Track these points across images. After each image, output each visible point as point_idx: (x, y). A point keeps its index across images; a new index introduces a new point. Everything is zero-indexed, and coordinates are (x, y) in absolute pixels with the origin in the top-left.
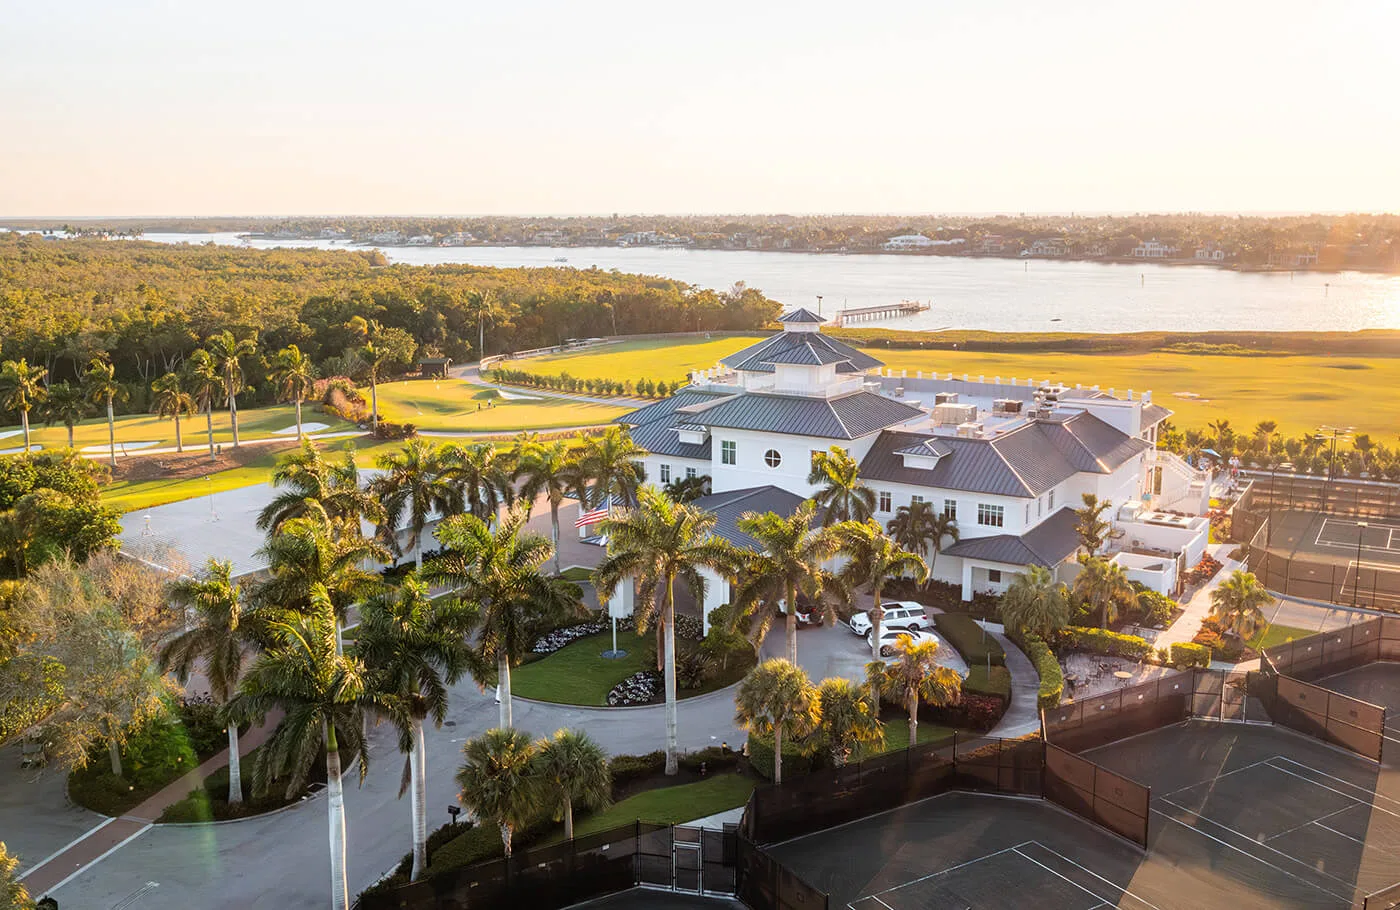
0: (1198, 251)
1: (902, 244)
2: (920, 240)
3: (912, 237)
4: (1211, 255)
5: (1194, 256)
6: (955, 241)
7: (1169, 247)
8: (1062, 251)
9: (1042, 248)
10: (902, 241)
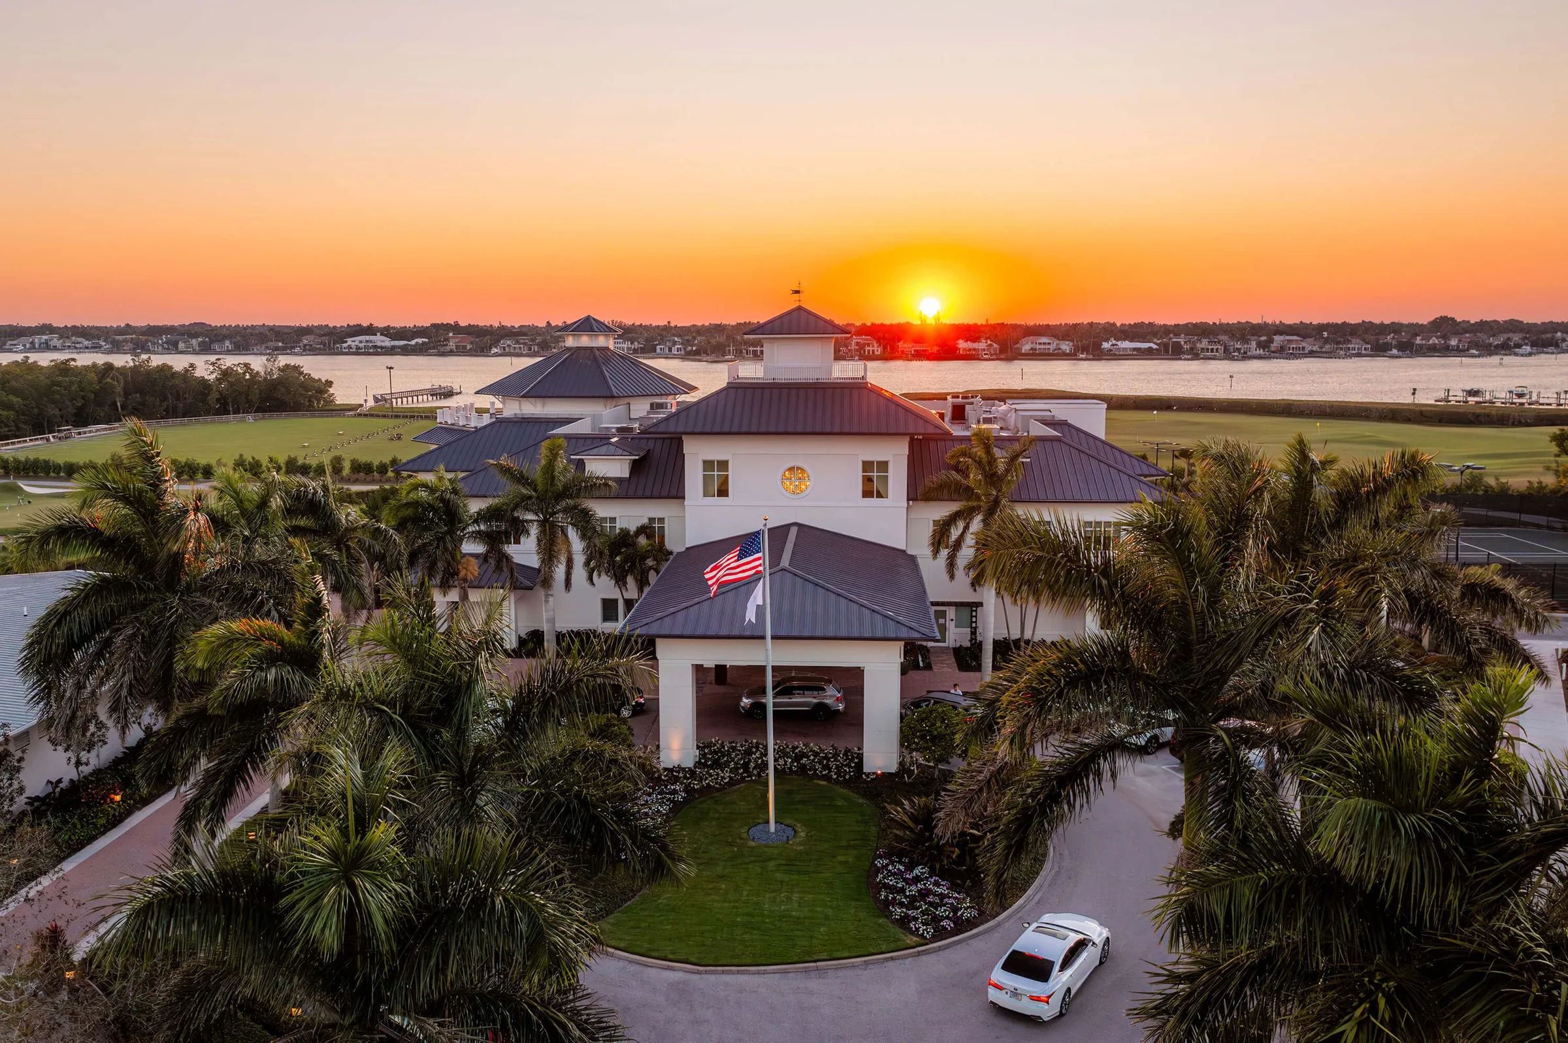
0: (658, 347)
1: (361, 345)
2: (380, 340)
3: (372, 338)
4: (670, 350)
5: (655, 351)
6: (420, 340)
7: (632, 343)
8: (530, 349)
9: (509, 346)
10: (361, 342)
